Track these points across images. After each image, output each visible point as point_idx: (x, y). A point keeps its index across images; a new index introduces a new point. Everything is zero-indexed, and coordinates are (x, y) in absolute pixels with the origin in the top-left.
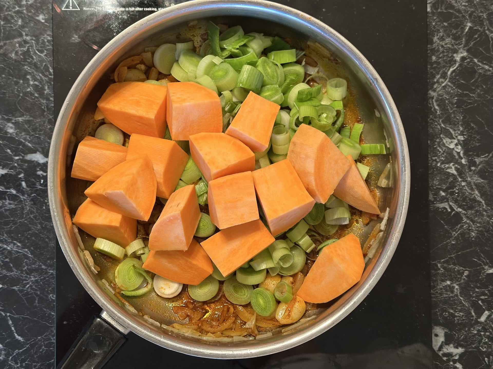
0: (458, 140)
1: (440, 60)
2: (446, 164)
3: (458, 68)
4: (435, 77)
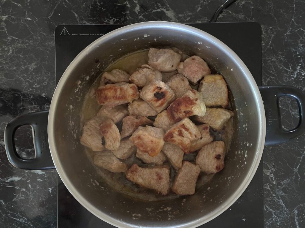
0: (272, 171)
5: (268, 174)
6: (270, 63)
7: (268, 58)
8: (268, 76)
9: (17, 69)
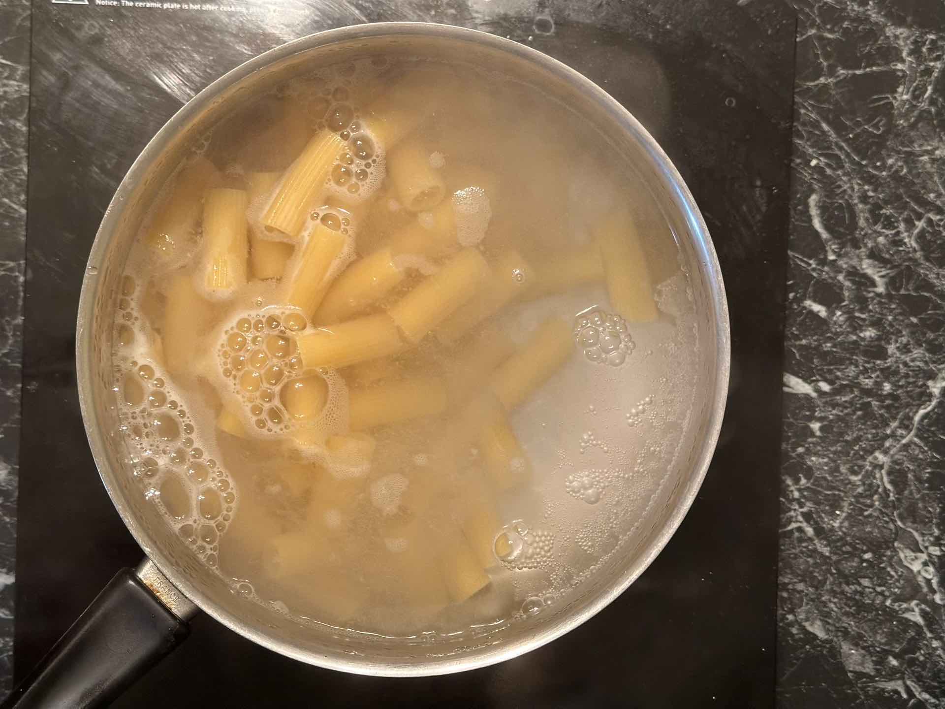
0: (929, 555)
1: (898, 392)
2: (902, 601)
3: (936, 410)
4: (888, 425)
5: (916, 567)
6: (928, 166)
7: (921, 146)
8: (921, 210)
9: (5, 175)
